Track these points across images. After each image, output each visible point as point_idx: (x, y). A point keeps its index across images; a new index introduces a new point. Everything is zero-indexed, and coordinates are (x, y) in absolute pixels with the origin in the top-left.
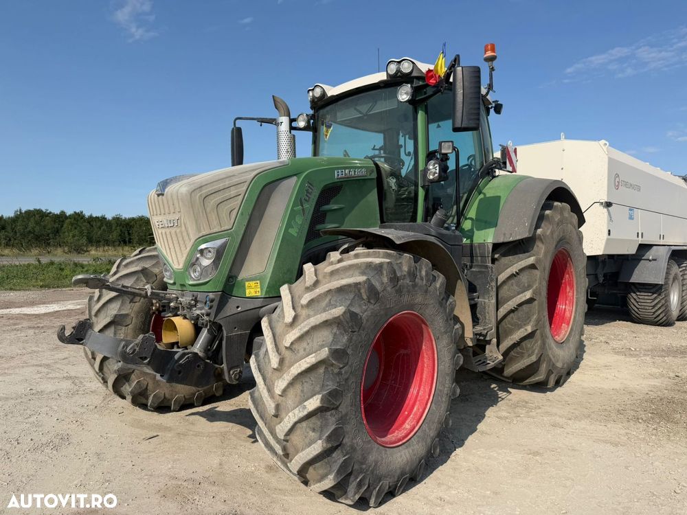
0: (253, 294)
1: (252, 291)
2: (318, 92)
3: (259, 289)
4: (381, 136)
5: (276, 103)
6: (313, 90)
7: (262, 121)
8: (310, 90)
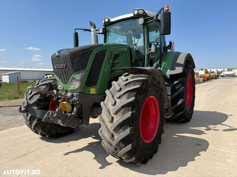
0: (93, 93)
1: (93, 92)
2: (107, 20)
3: (95, 91)
4: (126, 37)
5: (91, 24)
6: (105, 19)
7: (85, 30)
8: (103, 19)
